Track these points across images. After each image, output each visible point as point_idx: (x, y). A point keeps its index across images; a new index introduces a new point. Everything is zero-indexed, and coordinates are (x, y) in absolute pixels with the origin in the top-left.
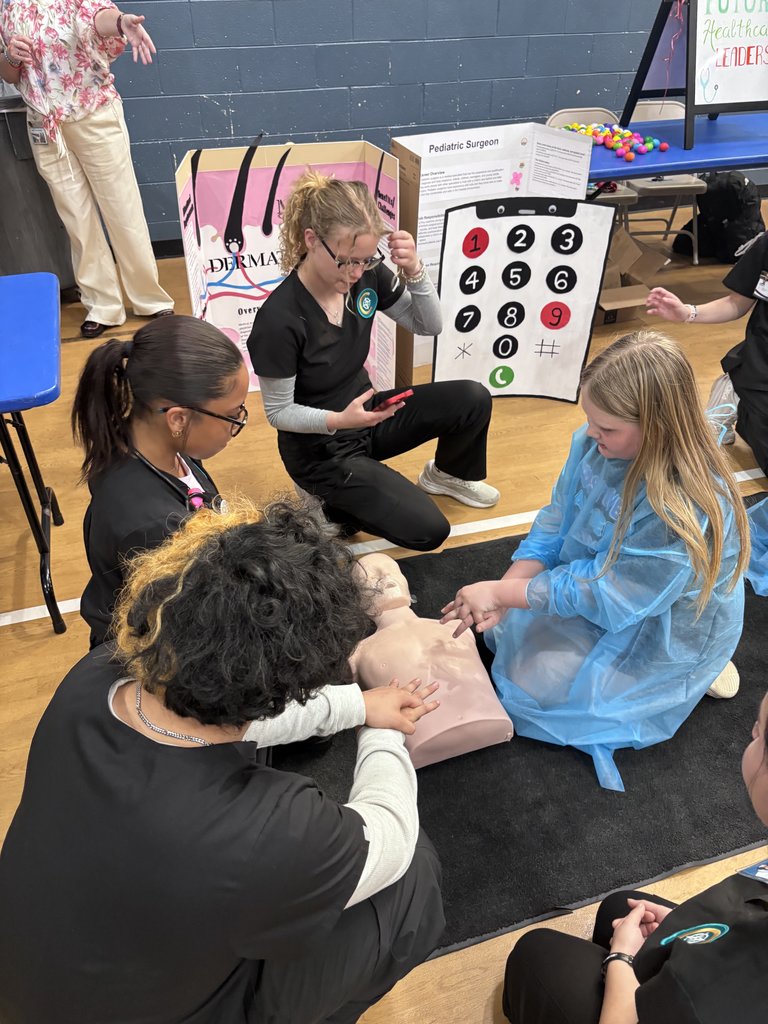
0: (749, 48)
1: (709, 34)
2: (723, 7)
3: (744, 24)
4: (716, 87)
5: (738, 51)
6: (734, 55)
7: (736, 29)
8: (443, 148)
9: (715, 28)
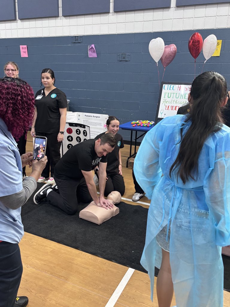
0: (176, 107)
1: (164, 102)
2: (169, 97)
3: (175, 101)
4: (165, 114)
5: (172, 107)
6: (171, 108)
7: (173, 102)
8: (88, 116)
9: (166, 101)
